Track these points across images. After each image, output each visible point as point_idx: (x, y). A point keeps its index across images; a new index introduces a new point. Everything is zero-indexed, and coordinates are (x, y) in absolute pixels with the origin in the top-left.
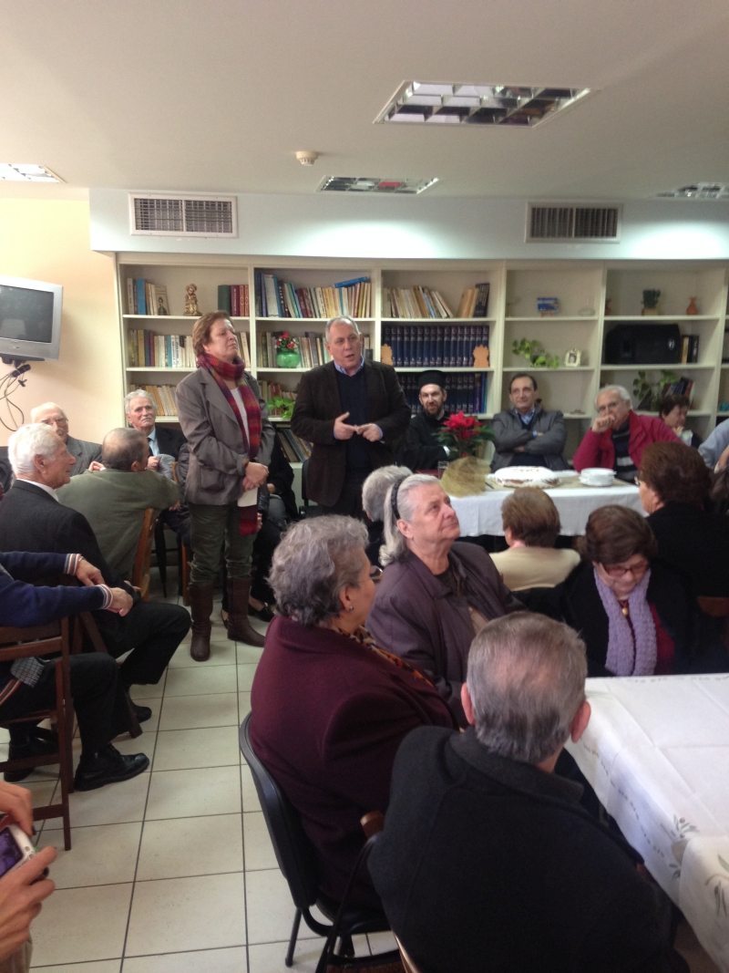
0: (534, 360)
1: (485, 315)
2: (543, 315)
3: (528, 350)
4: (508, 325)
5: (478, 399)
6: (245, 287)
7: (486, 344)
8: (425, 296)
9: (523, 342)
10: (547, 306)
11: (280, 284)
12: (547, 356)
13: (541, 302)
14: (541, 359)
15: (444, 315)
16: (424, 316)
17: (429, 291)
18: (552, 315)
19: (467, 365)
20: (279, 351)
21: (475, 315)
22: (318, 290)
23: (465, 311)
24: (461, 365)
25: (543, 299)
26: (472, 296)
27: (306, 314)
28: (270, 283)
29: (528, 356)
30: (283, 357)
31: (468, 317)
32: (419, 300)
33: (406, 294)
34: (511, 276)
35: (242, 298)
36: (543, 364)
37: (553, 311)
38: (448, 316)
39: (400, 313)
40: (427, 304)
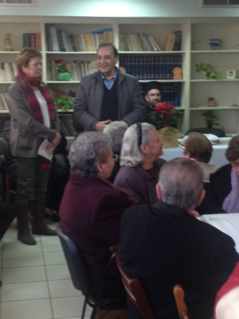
0: (208, 75)
1: (179, 49)
2: (213, 49)
3: (204, 70)
4: (193, 56)
5: (176, 98)
6: (39, 35)
7: (180, 66)
8: (144, 39)
9: (202, 66)
10: (216, 44)
11: (59, 32)
12: (216, 73)
13: (212, 42)
14: (212, 74)
15: (156, 49)
16: (144, 50)
17: (146, 35)
18: (218, 49)
19: (170, 79)
20: (59, 71)
21: (174, 50)
22: (82, 35)
23: (168, 47)
24: (166, 79)
25: (213, 40)
26: (172, 38)
27: (74, 49)
28: (54, 32)
29: (204, 73)
30: (61, 75)
31: (169, 50)
32: (141, 41)
33: (133, 37)
34: (194, 27)
35: (37, 41)
36: (214, 77)
37: (219, 47)
38: (158, 50)
39: (130, 48)
40: (146, 44)
